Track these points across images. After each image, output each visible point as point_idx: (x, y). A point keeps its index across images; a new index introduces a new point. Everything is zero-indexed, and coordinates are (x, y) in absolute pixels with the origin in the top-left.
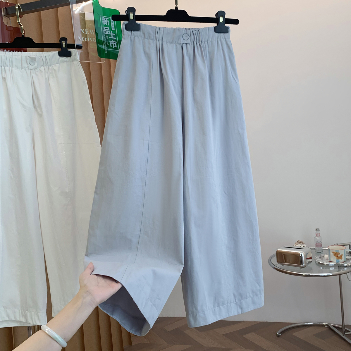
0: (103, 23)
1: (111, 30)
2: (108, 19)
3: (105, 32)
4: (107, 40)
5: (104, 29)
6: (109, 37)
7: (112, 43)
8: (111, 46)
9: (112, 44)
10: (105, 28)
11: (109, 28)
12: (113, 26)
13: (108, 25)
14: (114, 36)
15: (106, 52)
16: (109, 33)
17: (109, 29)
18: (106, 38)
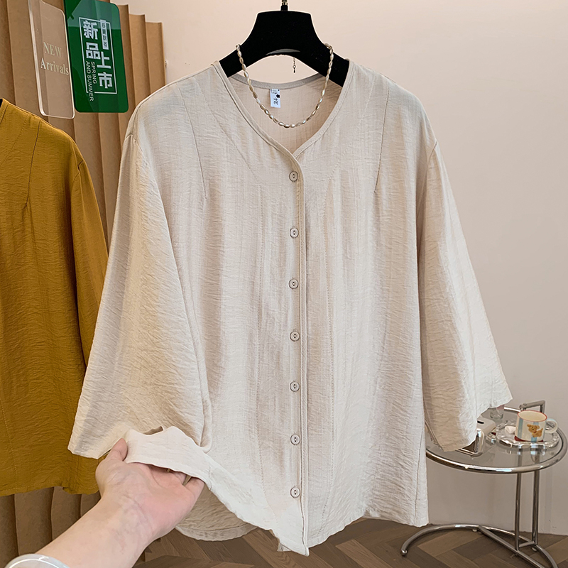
0: (85, 34)
1: (101, 49)
2: (95, 24)
3: (90, 54)
4: (94, 71)
5: (88, 48)
6: (98, 66)
7: (103, 78)
8: (101, 85)
9: (103, 81)
10: (90, 46)
11: (96, 45)
12: (105, 41)
13: (96, 38)
14: (107, 63)
15: (92, 99)
16: (97, 55)
17: (97, 48)
18: (91, 68)
